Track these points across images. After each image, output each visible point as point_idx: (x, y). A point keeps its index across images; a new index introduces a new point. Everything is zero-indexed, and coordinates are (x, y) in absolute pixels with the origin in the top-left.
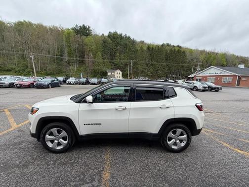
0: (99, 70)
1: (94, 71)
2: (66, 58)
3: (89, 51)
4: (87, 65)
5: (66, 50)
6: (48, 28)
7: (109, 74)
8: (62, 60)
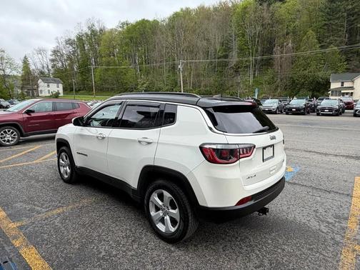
0: (305, 77)
1: (294, 82)
2: (234, 59)
3: (287, 34)
4: (277, 68)
5: (235, 45)
6: (212, 9)
7: (334, 86)
8: (226, 64)
